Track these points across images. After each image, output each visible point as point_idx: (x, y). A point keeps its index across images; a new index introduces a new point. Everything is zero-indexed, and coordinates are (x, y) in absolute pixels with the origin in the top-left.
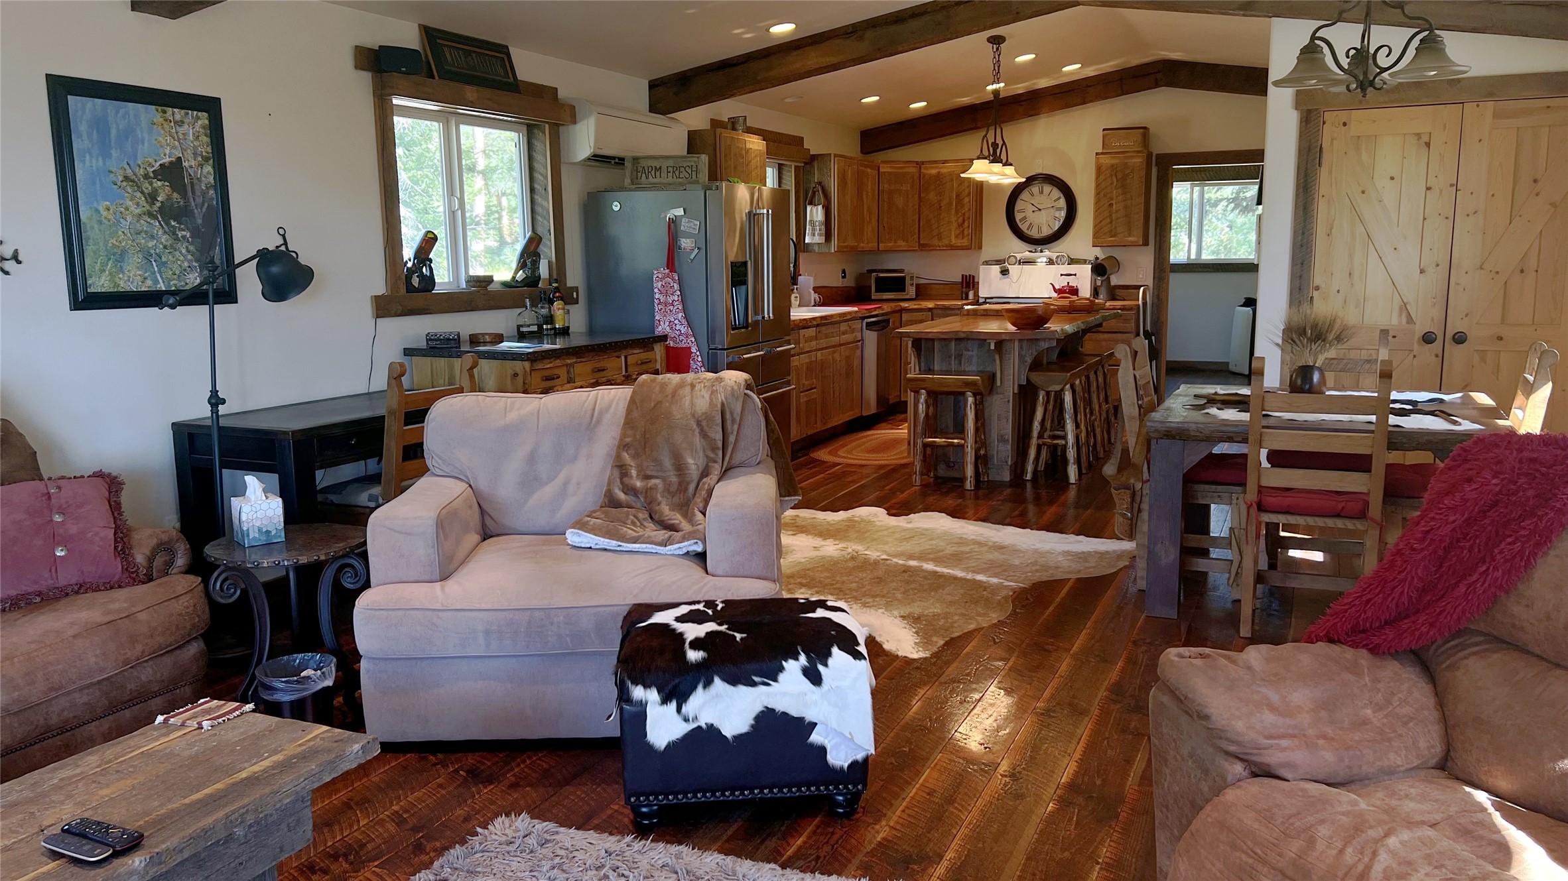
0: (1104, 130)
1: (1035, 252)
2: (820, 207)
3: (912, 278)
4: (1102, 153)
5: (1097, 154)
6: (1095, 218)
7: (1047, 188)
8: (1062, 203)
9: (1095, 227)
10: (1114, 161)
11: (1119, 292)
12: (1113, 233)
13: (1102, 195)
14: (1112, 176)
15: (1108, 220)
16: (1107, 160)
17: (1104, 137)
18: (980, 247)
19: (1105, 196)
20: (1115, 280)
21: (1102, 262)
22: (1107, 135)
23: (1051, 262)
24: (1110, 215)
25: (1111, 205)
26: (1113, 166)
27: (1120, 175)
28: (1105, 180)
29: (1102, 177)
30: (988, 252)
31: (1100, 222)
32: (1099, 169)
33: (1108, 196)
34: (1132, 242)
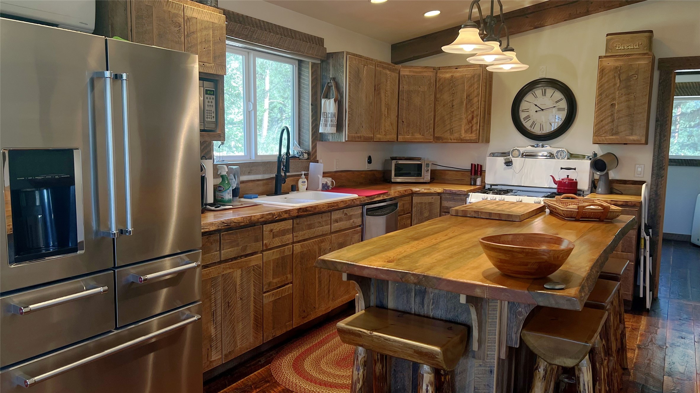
0: (607, 35)
1: (537, 147)
2: (332, 100)
3: (427, 165)
4: (605, 57)
5: (600, 57)
6: (596, 117)
7: (550, 91)
8: (564, 104)
9: (595, 125)
10: (618, 64)
11: (616, 186)
12: (614, 132)
13: (604, 96)
14: (615, 77)
15: (609, 119)
16: (611, 63)
17: (608, 41)
18: (488, 141)
19: (607, 96)
20: (613, 175)
21: (602, 158)
22: (612, 39)
23: (551, 156)
24: (612, 115)
25: (613, 105)
26: (616, 68)
27: (623, 77)
28: (607, 81)
29: (605, 79)
30: (495, 145)
31: (602, 121)
32: (602, 71)
33: (610, 97)
34: (634, 140)
